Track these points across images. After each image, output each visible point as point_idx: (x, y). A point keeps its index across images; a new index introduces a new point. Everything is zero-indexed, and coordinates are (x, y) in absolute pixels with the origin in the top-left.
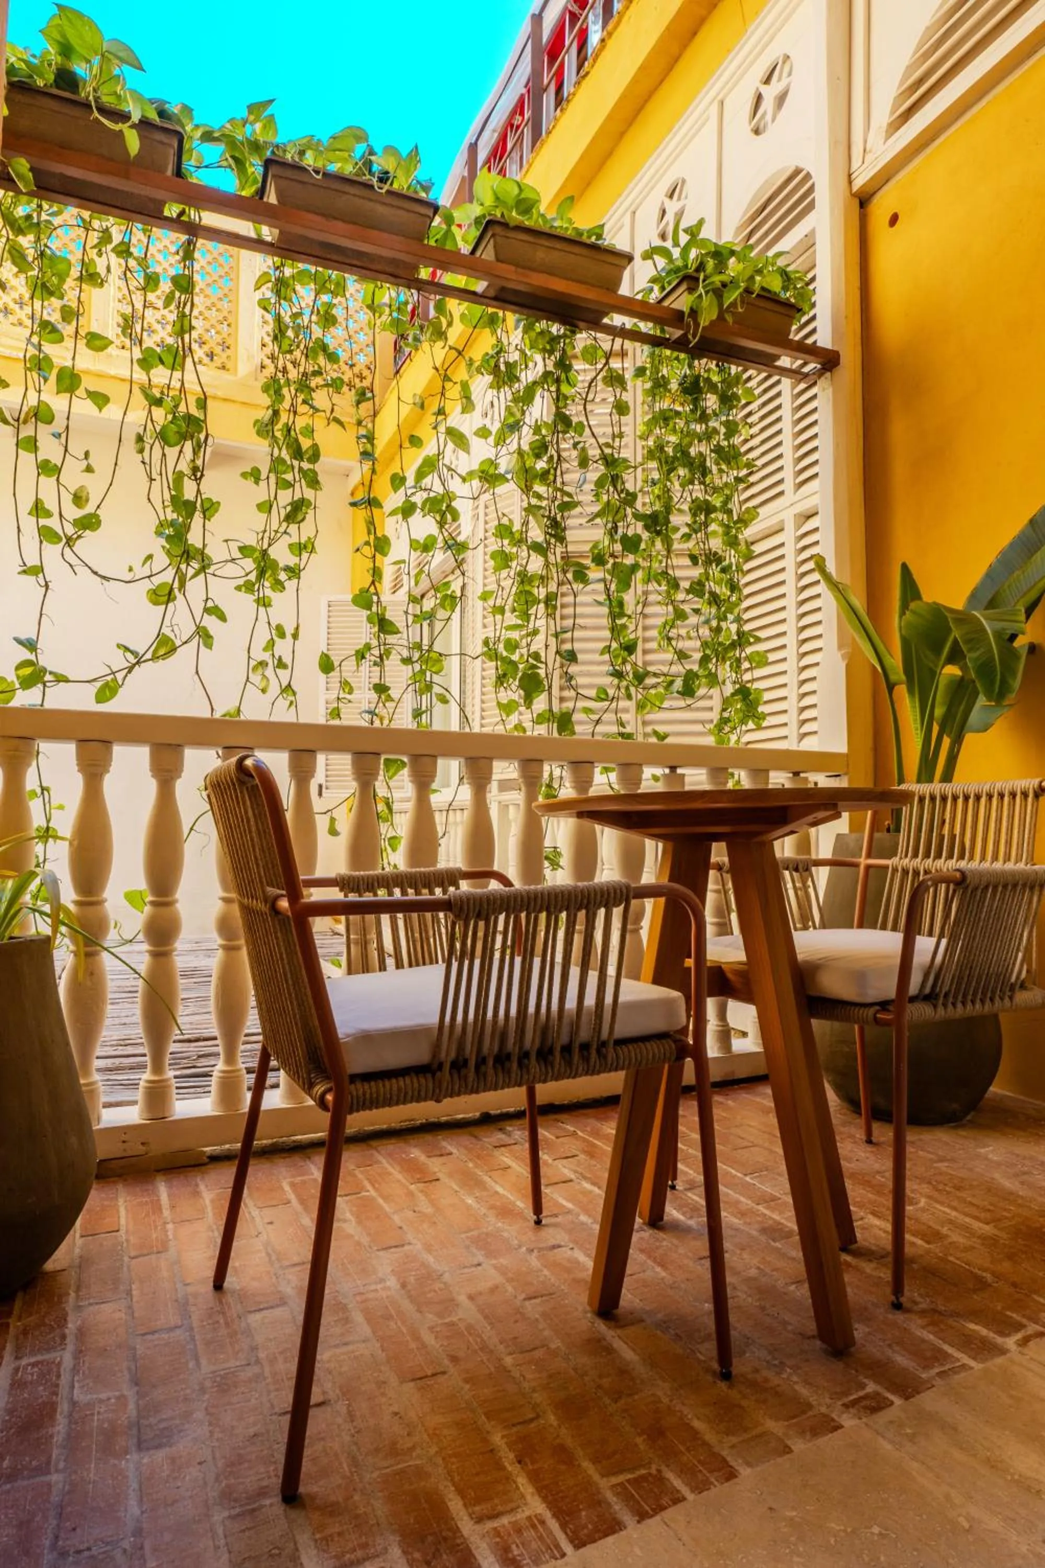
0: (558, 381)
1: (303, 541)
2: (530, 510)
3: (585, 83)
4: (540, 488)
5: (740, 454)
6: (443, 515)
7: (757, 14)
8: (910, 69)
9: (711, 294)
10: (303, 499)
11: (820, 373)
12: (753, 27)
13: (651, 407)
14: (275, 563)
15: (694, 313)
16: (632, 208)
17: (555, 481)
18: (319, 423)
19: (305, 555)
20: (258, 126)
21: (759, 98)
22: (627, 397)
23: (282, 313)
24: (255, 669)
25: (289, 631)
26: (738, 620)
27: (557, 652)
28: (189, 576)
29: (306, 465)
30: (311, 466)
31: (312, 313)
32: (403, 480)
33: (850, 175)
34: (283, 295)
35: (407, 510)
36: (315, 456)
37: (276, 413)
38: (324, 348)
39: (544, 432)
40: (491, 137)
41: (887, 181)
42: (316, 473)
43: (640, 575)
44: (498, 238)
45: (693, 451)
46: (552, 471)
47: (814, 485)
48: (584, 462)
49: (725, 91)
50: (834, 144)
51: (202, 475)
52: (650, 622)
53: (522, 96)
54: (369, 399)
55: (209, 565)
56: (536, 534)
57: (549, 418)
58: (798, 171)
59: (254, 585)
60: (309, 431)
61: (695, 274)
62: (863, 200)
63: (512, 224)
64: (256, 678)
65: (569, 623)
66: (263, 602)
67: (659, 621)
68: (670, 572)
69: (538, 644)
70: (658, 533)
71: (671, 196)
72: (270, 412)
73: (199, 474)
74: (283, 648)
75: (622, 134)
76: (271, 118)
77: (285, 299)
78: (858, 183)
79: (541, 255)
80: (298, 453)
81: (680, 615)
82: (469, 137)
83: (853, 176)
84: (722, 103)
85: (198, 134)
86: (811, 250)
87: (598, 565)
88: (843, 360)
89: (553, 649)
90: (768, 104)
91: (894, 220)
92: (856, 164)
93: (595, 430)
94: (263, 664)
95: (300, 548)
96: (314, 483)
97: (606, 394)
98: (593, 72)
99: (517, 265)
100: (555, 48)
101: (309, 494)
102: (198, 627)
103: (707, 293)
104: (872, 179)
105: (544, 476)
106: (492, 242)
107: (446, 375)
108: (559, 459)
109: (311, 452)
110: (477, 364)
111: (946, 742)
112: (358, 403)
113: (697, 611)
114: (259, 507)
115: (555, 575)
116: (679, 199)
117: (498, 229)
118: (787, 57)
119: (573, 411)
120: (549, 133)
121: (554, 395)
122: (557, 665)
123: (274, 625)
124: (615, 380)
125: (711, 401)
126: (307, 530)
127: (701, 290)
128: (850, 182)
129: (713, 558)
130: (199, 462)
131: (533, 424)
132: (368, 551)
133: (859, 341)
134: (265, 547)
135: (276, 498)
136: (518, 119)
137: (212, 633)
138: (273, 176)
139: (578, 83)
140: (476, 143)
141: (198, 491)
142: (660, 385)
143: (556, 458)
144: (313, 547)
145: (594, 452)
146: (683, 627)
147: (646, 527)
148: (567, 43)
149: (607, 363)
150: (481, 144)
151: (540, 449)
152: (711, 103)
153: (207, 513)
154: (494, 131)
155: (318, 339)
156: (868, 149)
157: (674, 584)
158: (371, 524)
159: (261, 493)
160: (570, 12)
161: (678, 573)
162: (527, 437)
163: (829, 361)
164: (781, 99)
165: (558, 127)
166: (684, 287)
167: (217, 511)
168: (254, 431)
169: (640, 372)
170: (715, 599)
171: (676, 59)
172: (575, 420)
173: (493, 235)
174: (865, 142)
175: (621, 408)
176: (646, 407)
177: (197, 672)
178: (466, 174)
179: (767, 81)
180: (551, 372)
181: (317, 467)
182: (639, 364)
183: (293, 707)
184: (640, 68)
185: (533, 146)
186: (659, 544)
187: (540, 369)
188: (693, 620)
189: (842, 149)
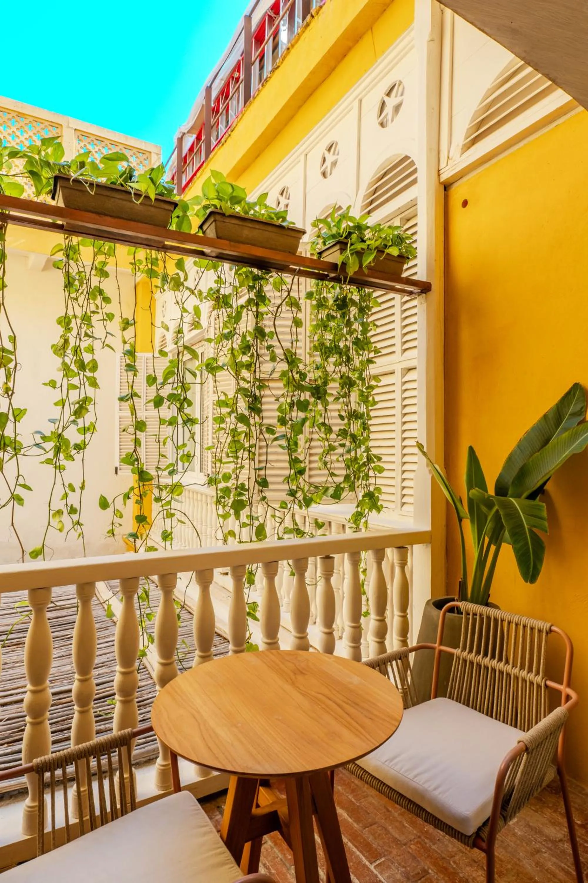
0: (257, 305)
1: (86, 425)
2: (239, 390)
3: (277, 72)
4: (245, 373)
5: (370, 342)
6: (182, 404)
7: (383, 52)
8: (477, 114)
9: (354, 255)
10: (86, 397)
11: (420, 294)
12: (381, 59)
13: (316, 316)
14: (67, 442)
15: (344, 264)
16: (305, 153)
17: (255, 371)
18: (97, 344)
19: (88, 435)
20: (50, 150)
21: (383, 104)
22: (300, 316)
23: (71, 271)
24: (54, 515)
25: (77, 486)
26: (368, 450)
27: (256, 481)
28: (5, 460)
29: (88, 374)
30: (92, 375)
31: (92, 269)
32: (155, 379)
33: (439, 171)
34: (71, 257)
35: (158, 402)
36: (94, 367)
37: (66, 341)
38: (101, 292)
39: (248, 338)
40: (220, 84)
41: (461, 178)
42: (95, 379)
43: (307, 424)
44: (218, 223)
45: (341, 345)
46: (253, 365)
47: (413, 352)
48: (273, 359)
49: (363, 93)
50: (430, 150)
51: (13, 393)
52: (313, 451)
53: (239, 62)
54: (132, 325)
55: (20, 450)
56: (242, 406)
57: (251, 329)
58: (407, 158)
59: (52, 460)
60: (91, 350)
61: (345, 241)
62: (446, 187)
63: (227, 214)
64: (54, 522)
65: (263, 465)
66: (59, 468)
67: (320, 451)
68: (327, 422)
69: (243, 478)
70: (319, 398)
71: (329, 150)
72: (62, 341)
73: (10, 393)
74: (73, 499)
75: (300, 107)
76: (60, 144)
77: (72, 259)
78: (444, 177)
79: (246, 232)
80: (82, 366)
81: (332, 448)
82: (206, 82)
83: (441, 172)
84: (361, 101)
85: (7, 152)
86: (414, 208)
87: (282, 424)
88: (433, 287)
89: (253, 479)
90: (389, 110)
91: (465, 203)
92: (443, 164)
93: (280, 337)
94: (59, 512)
95: (85, 430)
96: (94, 384)
97: (286, 313)
98: (282, 66)
99: (230, 240)
100: (259, 38)
101: (90, 392)
102: (12, 494)
103: (352, 254)
104: (452, 176)
105: (248, 366)
106: (214, 224)
107: (183, 308)
108: (258, 355)
109: (91, 365)
110: (204, 295)
111: (493, 548)
112: (124, 329)
113: (343, 445)
114: (56, 404)
115: (254, 433)
116: (334, 154)
117: (218, 217)
118: (400, 83)
119: (267, 324)
120: (255, 98)
121: (255, 313)
122: (256, 491)
123: (67, 484)
124: (295, 304)
125: (353, 311)
126: (88, 418)
127: (348, 253)
128: (439, 175)
129: (354, 415)
130: (10, 385)
131: (241, 334)
132: (132, 430)
133: (442, 275)
134: (60, 431)
135: (67, 396)
136: (236, 75)
137: (23, 497)
138: (61, 187)
139: (273, 71)
140: (210, 86)
141: (10, 403)
142: (321, 304)
143: (255, 355)
144: (94, 428)
145: (279, 352)
146: (335, 454)
147: (313, 395)
148: (266, 38)
149: (289, 294)
150: (213, 87)
151: (246, 348)
152: (355, 99)
153: (17, 418)
154: (222, 80)
155: (95, 287)
156: (450, 157)
157: (329, 430)
158: (134, 411)
159: (56, 395)
160: (269, 15)
161: (332, 421)
162: (237, 342)
163: (425, 289)
164: (397, 108)
165: (260, 95)
166: (337, 247)
167: (24, 414)
168: (52, 352)
169: (310, 295)
170: (354, 438)
171: (333, 69)
172: (267, 330)
173: (215, 221)
174: (449, 152)
175: (297, 323)
176: (313, 317)
177: (12, 523)
178: (204, 103)
179: (388, 94)
180: (253, 299)
181: (97, 374)
182: (308, 290)
183: (81, 537)
184: (311, 73)
185: (245, 103)
186: (320, 407)
187: (246, 297)
188: (340, 450)
189: (435, 153)
